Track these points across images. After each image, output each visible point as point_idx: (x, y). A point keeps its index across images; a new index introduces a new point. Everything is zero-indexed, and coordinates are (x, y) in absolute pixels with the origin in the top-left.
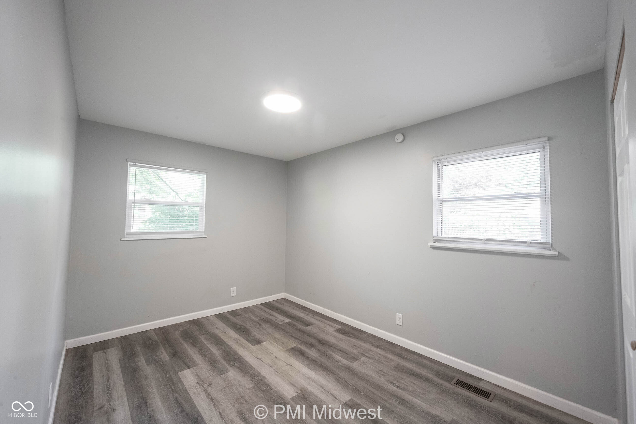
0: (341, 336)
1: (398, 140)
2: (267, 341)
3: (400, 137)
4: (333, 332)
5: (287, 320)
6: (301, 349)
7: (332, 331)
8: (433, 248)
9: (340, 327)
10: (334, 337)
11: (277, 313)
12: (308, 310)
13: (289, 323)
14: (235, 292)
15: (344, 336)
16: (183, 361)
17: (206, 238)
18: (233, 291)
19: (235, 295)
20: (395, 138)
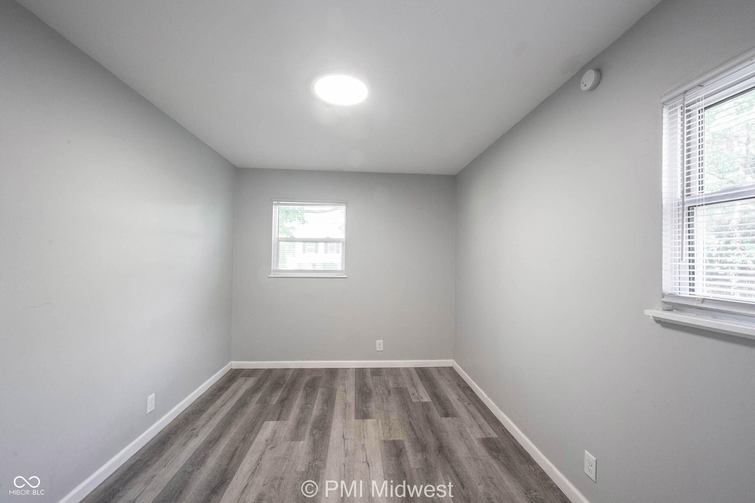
0: (482, 452)
1: (585, 85)
2: (375, 419)
3: (589, 78)
4: (474, 440)
5: (426, 398)
6: (404, 448)
7: (475, 438)
8: (659, 321)
9: (494, 435)
10: (470, 449)
11: (424, 385)
12: (469, 393)
13: (425, 405)
14: (382, 346)
15: (487, 454)
16: (282, 410)
17: (346, 278)
18: (380, 345)
19: (382, 349)
20: (582, 82)
